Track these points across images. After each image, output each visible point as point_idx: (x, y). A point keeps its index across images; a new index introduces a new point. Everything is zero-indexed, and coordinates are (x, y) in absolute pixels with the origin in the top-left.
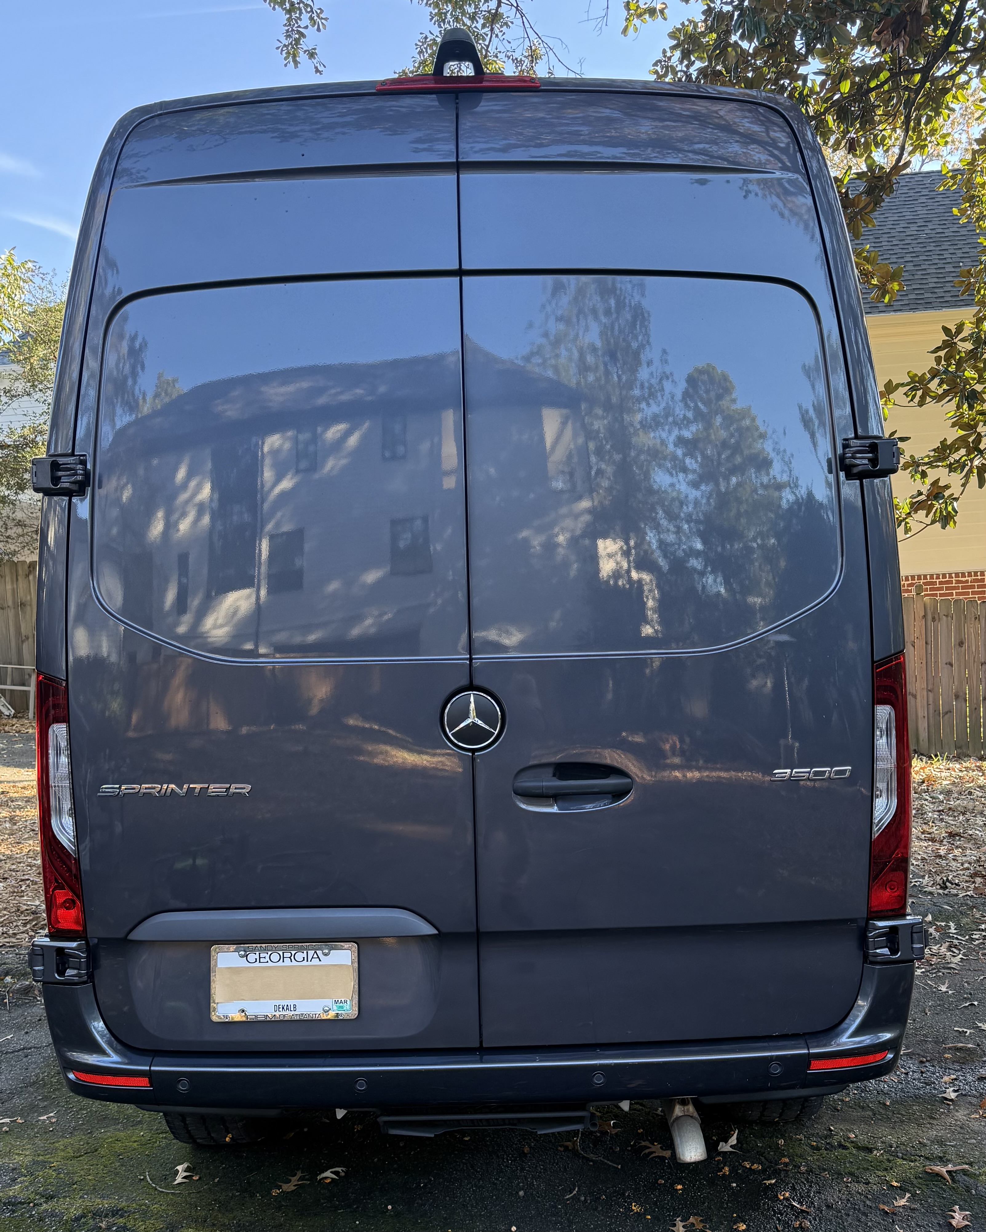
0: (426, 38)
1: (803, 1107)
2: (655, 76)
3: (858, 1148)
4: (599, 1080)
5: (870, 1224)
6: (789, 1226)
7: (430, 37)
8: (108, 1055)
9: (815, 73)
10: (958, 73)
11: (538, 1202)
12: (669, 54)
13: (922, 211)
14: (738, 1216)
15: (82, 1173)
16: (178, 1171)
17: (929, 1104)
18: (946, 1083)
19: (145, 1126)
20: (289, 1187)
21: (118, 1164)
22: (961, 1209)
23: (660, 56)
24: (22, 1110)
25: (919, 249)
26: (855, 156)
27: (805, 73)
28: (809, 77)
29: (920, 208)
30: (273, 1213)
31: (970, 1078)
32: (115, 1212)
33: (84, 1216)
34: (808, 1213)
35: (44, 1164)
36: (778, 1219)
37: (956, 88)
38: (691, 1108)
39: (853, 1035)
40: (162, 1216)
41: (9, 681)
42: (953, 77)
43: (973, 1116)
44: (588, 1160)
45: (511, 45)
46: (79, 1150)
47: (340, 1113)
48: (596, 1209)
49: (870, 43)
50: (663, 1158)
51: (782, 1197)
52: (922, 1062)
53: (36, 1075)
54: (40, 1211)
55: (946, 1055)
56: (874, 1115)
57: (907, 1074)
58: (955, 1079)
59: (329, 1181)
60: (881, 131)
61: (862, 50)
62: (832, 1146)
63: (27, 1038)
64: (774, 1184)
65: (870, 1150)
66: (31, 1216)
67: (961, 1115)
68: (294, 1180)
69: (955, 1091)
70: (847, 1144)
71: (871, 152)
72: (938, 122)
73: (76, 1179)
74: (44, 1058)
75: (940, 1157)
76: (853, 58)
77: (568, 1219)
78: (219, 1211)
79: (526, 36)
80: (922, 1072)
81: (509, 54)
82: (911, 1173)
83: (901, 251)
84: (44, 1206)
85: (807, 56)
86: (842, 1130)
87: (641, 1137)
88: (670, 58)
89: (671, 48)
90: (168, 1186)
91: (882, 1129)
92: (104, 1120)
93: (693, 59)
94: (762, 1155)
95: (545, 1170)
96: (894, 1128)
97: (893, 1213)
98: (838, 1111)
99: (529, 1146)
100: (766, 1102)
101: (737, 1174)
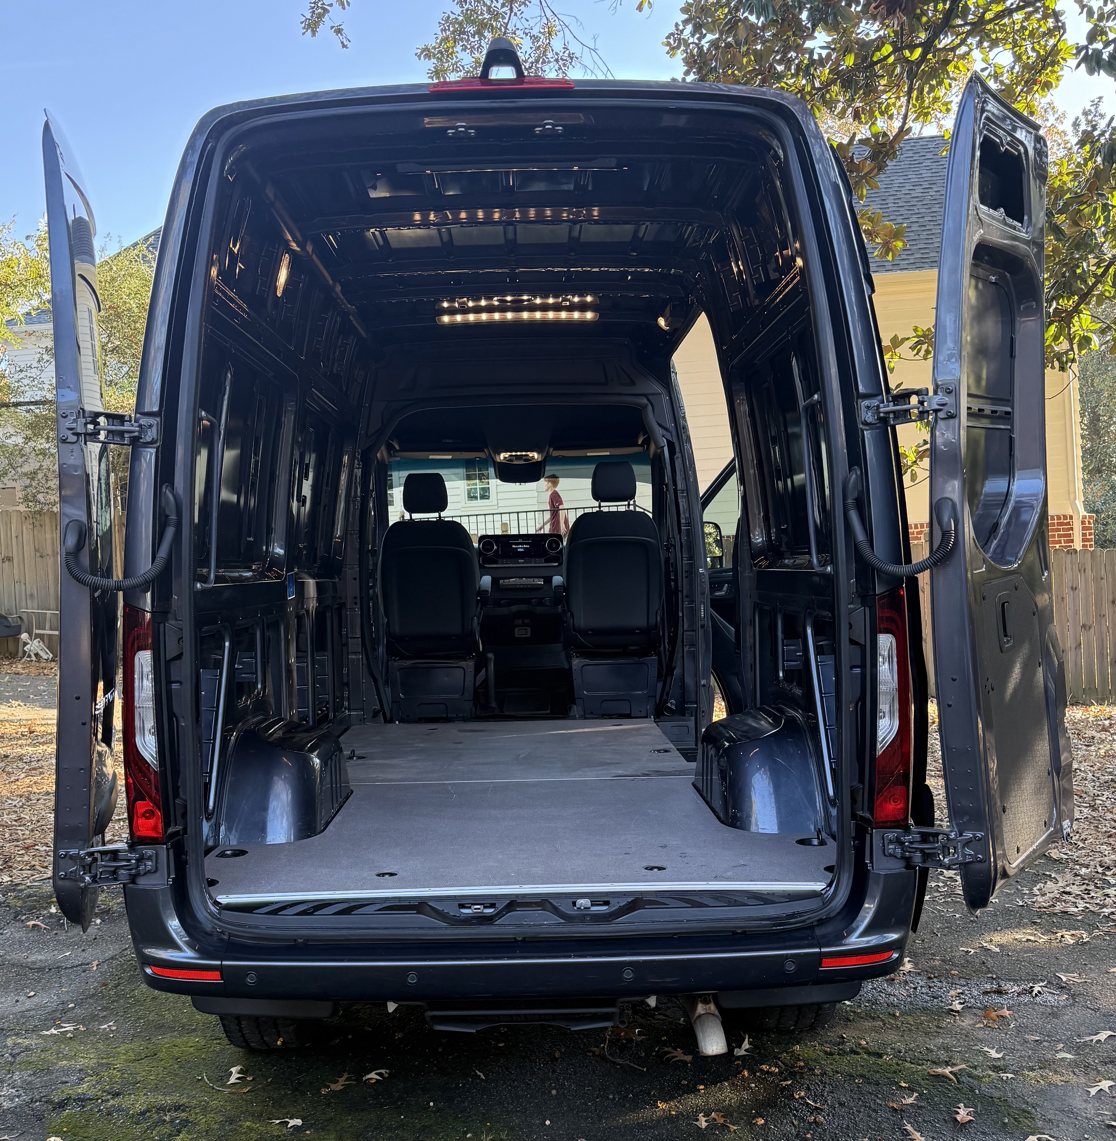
0: (449, 17)
1: (817, 1015)
2: (668, 48)
3: (869, 1054)
4: (628, 975)
5: (879, 1119)
6: (804, 1121)
7: (452, 16)
8: (184, 951)
9: (822, 48)
10: (959, 45)
11: (569, 1100)
12: (681, 27)
13: (926, 174)
14: (756, 1112)
15: (144, 1073)
16: (231, 1073)
17: (936, 1015)
18: (952, 997)
19: (199, 1033)
20: (337, 1087)
21: (176, 1066)
22: (966, 1106)
23: (673, 29)
24: (83, 1019)
25: (924, 211)
26: (860, 123)
27: (812, 47)
28: (816, 51)
29: (925, 171)
30: (323, 1109)
31: (975, 993)
32: (177, 1108)
33: (148, 1111)
34: (822, 1110)
35: (108, 1066)
36: (794, 1115)
37: (958, 58)
38: (712, 1007)
39: (862, 935)
40: (221, 1111)
41: (48, 626)
42: (953, 49)
43: (977, 1026)
44: (615, 1064)
45: (528, 23)
46: (139, 1054)
47: (391, 1007)
48: (624, 1106)
49: (874, 18)
50: (685, 1063)
51: (797, 1097)
52: (930, 978)
53: (94, 988)
54: (108, 1106)
55: (953, 972)
56: (884, 1024)
57: (915, 988)
58: (962, 993)
59: (374, 1081)
60: (886, 100)
61: (867, 23)
62: (845, 1052)
63: (84, 954)
64: (790, 1085)
65: (880, 1056)
66: (100, 1110)
67: (966, 1022)
68: (342, 1081)
69: (960, 1003)
70: (859, 1050)
71: (876, 119)
72: (940, 92)
73: (139, 1079)
74: (101, 973)
75: (946, 1062)
76: (859, 31)
77: (598, 1115)
78: (273, 1107)
79: (543, 14)
80: (930, 987)
81: (527, 31)
82: (918, 1075)
83: (906, 212)
84: (112, 1102)
85: (814, 30)
86: (853, 1037)
87: (664, 1044)
88: (682, 31)
89: (683, 22)
90: (224, 1085)
91: (892, 1037)
92: (161, 1028)
93: (704, 32)
94: (779, 1059)
95: (575, 1073)
96: (903, 1036)
97: (901, 1110)
98: (850, 1021)
99: (560, 1051)
100: (783, 1008)
101: (755, 1076)
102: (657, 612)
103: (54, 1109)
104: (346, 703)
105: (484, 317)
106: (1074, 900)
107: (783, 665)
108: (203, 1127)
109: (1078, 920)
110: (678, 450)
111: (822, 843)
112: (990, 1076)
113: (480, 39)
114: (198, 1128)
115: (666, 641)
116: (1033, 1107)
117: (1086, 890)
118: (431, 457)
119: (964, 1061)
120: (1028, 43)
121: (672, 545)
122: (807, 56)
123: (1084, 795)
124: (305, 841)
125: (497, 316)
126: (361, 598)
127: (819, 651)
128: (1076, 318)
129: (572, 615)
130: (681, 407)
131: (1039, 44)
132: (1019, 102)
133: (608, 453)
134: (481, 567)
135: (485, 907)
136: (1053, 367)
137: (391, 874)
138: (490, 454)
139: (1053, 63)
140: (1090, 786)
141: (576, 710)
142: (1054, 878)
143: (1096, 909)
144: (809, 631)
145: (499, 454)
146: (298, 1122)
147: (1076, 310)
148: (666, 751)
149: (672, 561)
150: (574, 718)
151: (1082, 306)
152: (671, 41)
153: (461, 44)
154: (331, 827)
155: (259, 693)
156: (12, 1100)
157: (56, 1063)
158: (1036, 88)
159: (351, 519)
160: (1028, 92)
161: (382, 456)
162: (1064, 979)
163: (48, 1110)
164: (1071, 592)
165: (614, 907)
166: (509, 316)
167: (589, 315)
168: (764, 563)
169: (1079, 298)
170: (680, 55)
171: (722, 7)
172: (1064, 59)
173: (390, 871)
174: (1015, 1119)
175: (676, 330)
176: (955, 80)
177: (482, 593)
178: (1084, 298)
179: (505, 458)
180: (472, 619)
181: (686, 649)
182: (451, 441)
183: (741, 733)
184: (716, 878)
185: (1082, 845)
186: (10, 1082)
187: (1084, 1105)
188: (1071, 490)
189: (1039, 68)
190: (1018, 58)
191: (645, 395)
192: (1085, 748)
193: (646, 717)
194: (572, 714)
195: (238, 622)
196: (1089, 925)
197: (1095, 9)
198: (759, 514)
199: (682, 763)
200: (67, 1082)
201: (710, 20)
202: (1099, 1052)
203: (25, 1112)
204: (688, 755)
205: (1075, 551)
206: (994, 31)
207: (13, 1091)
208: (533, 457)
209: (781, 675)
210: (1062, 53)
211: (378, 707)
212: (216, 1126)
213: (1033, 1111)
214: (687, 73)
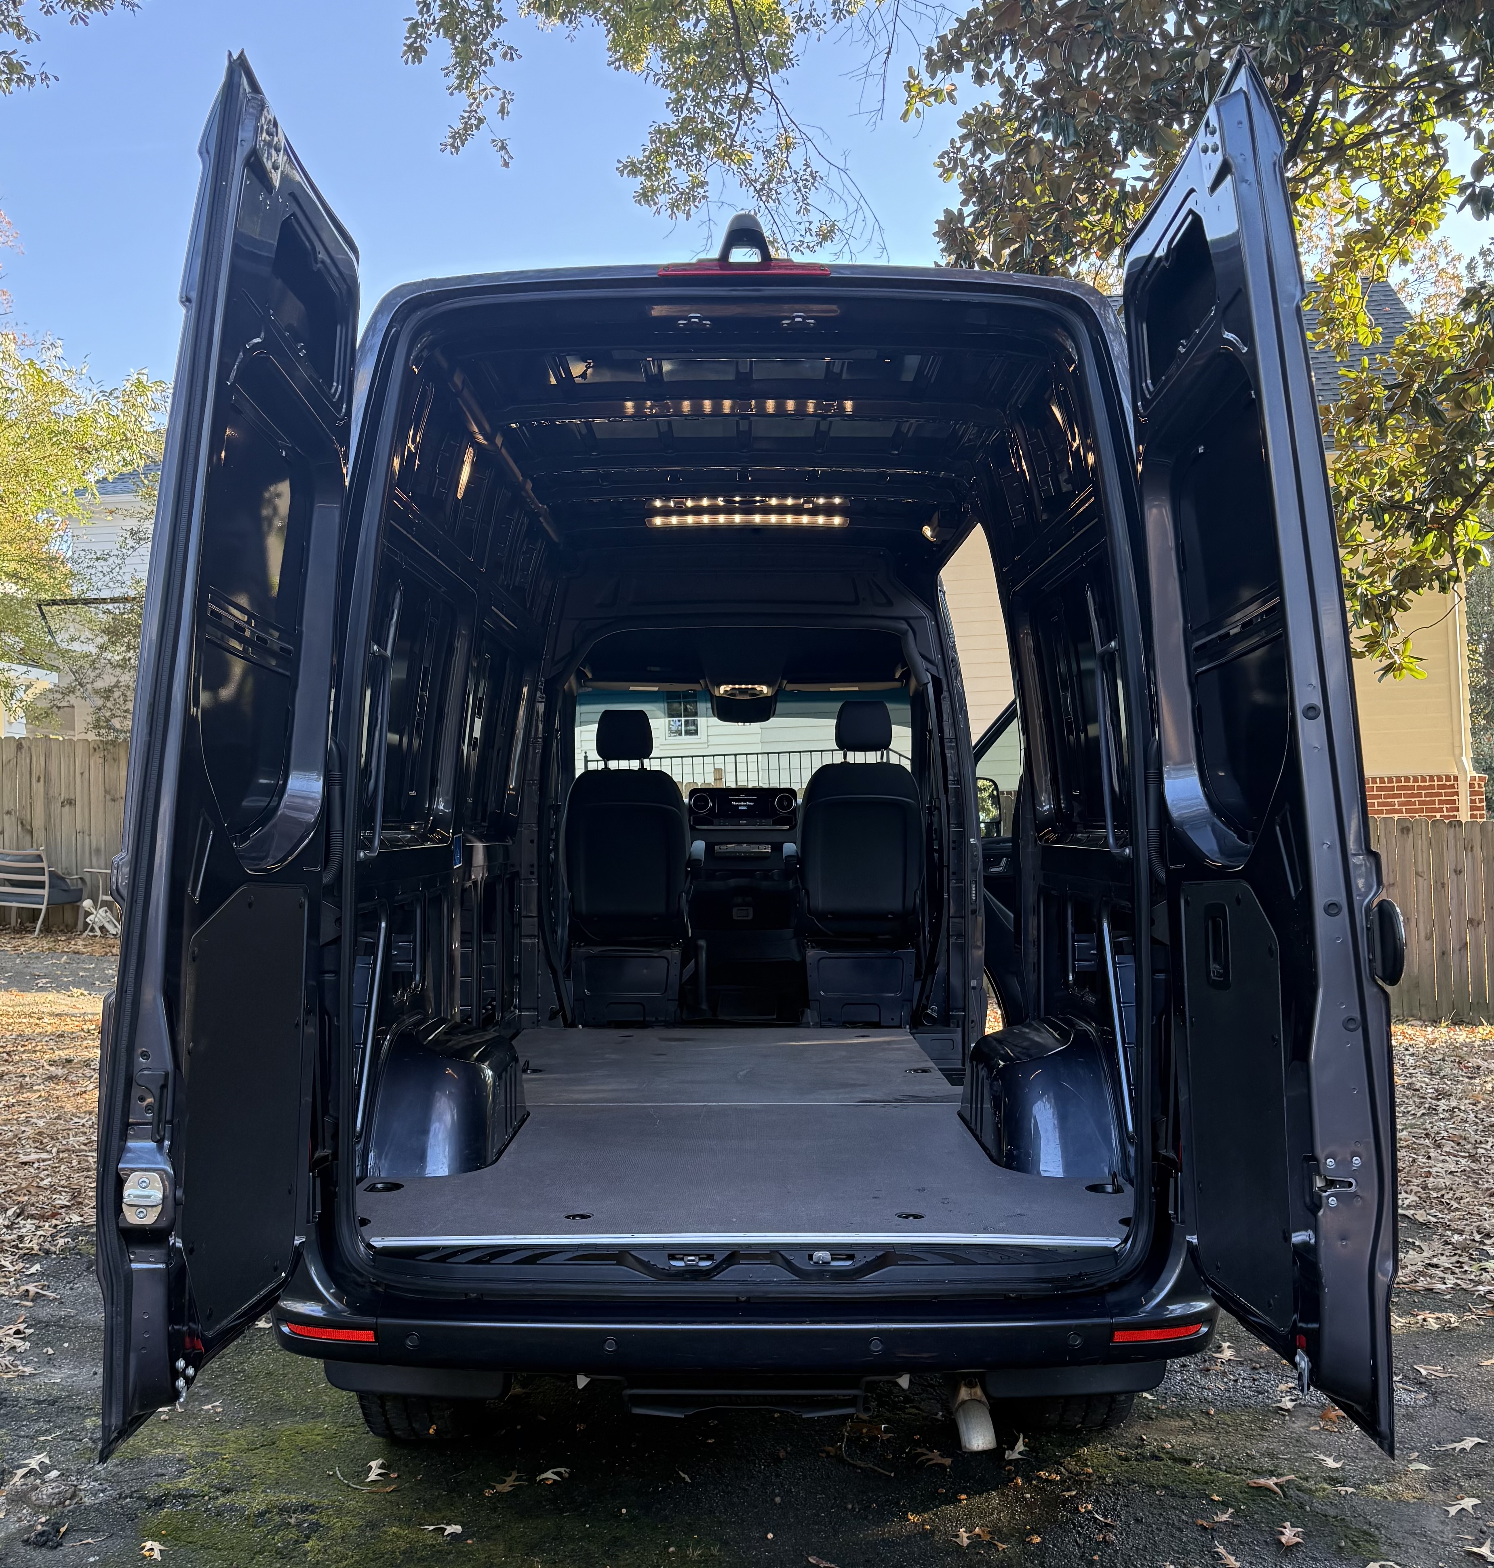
1: (1109, 1409)
2: (942, 170)
3: (1175, 1460)
4: (876, 1347)
5: (1184, 1539)
6: (1091, 1540)
8: (329, 1305)
11: (798, 1510)
14: (1032, 1528)
15: (261, 1466)
16: (371, 1468)
17: (1260, 1414)
18: (1282, 1392)
20: (504, 1488)
21: (301, 1458)
22: (1293, 1526)
23: (948, 147)
28: (1128, 182)
30: (488, 1515)
32: (305, 1508)
33: (268, 1511)
34: (1113, 1527)
35: (215, 1456)
36: (1078, 1532)
37: (1310, 191)
38: (978, 1391)
40: (360, 1514)
43: (1312, 1428)
44: (855, 1466)
45: (761, 135)
46: (253, 1442)
47: (582, 1381)
48: (866, 1518)
50: (942, 1467)
51: (1083, 1510)
52: (1254, 1368)
54: (217, 1505)
55: (1284, 1362)
56: (1195, 1424)
57: (1236, 1381)
58: (1294, 1388)
59: (550, 1482)
62: (1144, 1457)
64: (1074, 1496)
65: (1188, 1462)
66: (207, 1510)
67: (1298, 1425)
68: (510, 1480)
69: (1292, 1400)
70: (1162, 1455)
73: (254, 1472)
75: (1271, 1471)
77: (833, 1528)
78: (425, 1510)
79: (780, 125)
80: (1254, 1380)
81: (759, 144)
82: (1235, 1487)
84: (221, 1500)
85: (1125, 157)
86: (1156, 1440)
87: (917, 1443)
88: (959, 150)
89: (960, 137)
90: (362, 1483)
91: (1204, 1439)
92: (279, 1410)
93: (988, 151)
94: (1061, 1464)
95: (805, 1477)
96: (1217, 1439)
97: (1212, 1529)
98: (1152, 1419)
99: (786, 1450)
100: (1069, 1399)
101: (1031, 1484)
102: (915, 893)
103: (150, 1507)
104: (516, 1001)
105: (706, 519)
106: (1441, 1274)
107: (1074, 965)
108: (337, 1532)
109: (1446, 1301)
110: (945, 687)
111: (1118, 1190)
112: (1324, 1489)
113: (700, 154)
114: (331, 1533)
115: (927, 929)
116: (1378, 1529)
117: (1458, 1262)
118: (632, 688)
119: (1292, 1470)
120: (1401, 173)
121: (936, 808)
122: (1118, 188)
123: (1463, 1142)
124: (473, 1173)
125: (722, 519)
126: (539, 866)
127: (1117, 949)
128: (1460, 526)
129: (807, 893)
130: (950, 635)
131: (1414, 175)
132: (1388, 247)
133: (857, 689)
134: (692, 828)
135: (700, 1259)
136: (1431, 588)
137: (583, 1217)
138: (707, 686)
139: (1432, 200)
140: (1471, 1130)
141: (810, 1015)
142: (1419, 1247)
143: (1470, 1286)
144: (1105, 925)
145: (719, 686)
146: (457, 1529)
147: (1460, 515)
148: (924, 1071)
149: (935, 826)
150: (807, 1026)
151: (1468, 510)
152: (946, 161)
153: (675, 158)
154: (504, 1157)
155: (417, 986)
156: (95, 1495)
157: (148, 1452)
158: (1409, 230)
159: (529, 766)
160: (1399, 235)
161: (570, 687)
162: (1424, 1373)
163: (142, 1508)
164: (1454, 877)
165: (860, 1261)
166: (738, 519)
167: (837, 521)
168: (1053, 837)
169: (1464, 501)
170: (956, 179)
171: (1010, 120)
172: (1446, 195)
173: (581, 1213)
174: (1354, 1542)
175: (944, 542)
176: (1307, 217)
177: (693, 862)
178: (1470, 500)
179: (726, 691)
180: (680, 897)
181: (952, 940)
182: (658, 669)
183: (1019, 1050)
184: (985, 1230)
185: (1455, 1205)
186: (91, 1473)
187: (1441, 1527)
188: (1457, 744)
189: (1415, 205)
190: (1387, 191)
191: (906, 620)
192: (1467, 1080)
193: (900, 1027)
194: (804, 1020)
195: (397, 898)
196: (1459, 1306)
197: (1486, 135)
198: (1046, 775)
199: (945, 1087)
200: (163, 1475)
201: (995, 136)
202: (1462, 1463)
203: (112, 1510)
204: (953, 1077)
205: (1460, 822)
206: (1357, 158)
207: (96, 1484)
208: (762, 691)
209: (1071, 978)
210: (1443, 188)
211: (556, 1006)
212: (354, 1532)
213: (1377, 1532)
214: (965, 203)
